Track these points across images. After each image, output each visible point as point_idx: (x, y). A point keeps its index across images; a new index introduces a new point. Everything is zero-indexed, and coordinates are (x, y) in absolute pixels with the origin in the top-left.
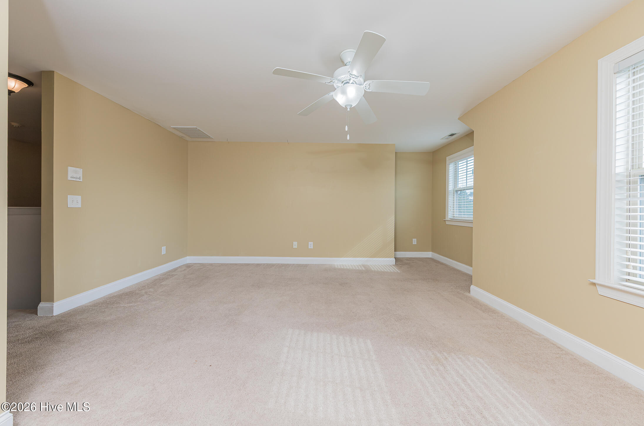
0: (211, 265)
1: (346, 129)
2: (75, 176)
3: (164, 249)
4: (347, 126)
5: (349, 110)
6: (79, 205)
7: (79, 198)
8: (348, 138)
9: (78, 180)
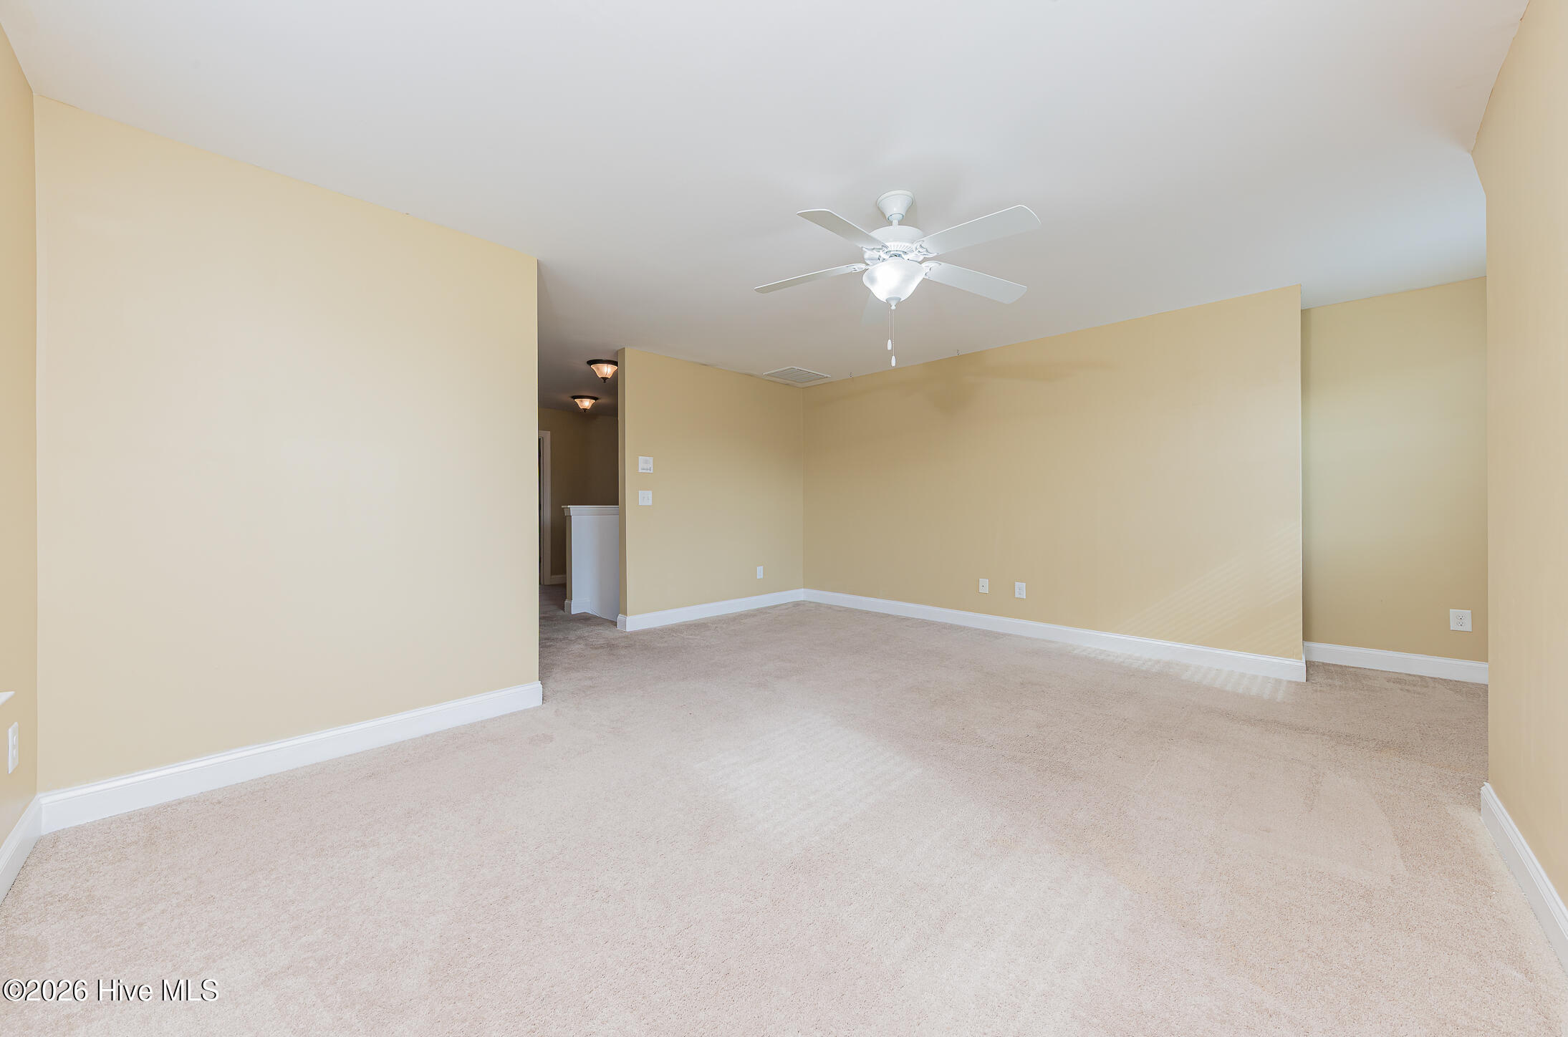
0: (830, 607)
1: (889, 347)
2: (645, 468)
3: (760, 570)
4: (890, 340)
5: (893, 307)
6: (650, 503)
7: (649, 494)
8: (893, 363)
9: (649, 471)
